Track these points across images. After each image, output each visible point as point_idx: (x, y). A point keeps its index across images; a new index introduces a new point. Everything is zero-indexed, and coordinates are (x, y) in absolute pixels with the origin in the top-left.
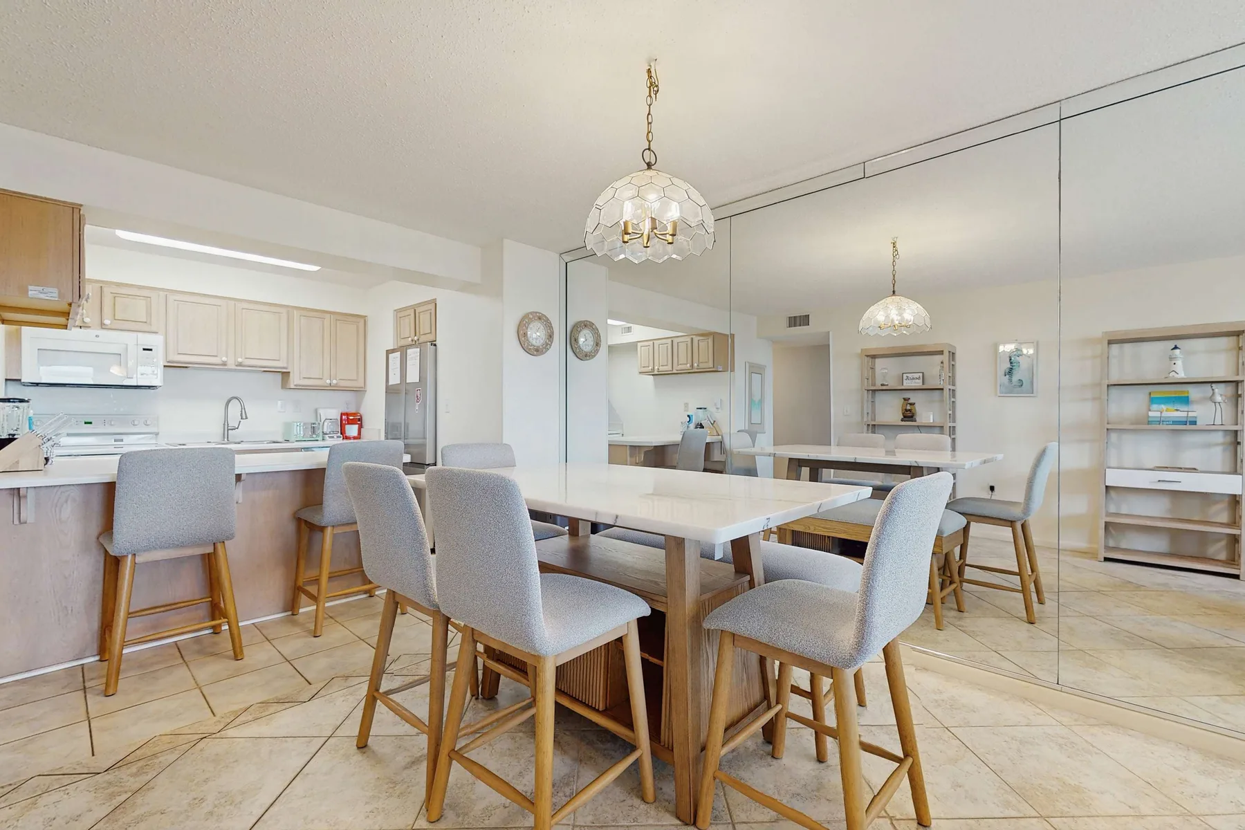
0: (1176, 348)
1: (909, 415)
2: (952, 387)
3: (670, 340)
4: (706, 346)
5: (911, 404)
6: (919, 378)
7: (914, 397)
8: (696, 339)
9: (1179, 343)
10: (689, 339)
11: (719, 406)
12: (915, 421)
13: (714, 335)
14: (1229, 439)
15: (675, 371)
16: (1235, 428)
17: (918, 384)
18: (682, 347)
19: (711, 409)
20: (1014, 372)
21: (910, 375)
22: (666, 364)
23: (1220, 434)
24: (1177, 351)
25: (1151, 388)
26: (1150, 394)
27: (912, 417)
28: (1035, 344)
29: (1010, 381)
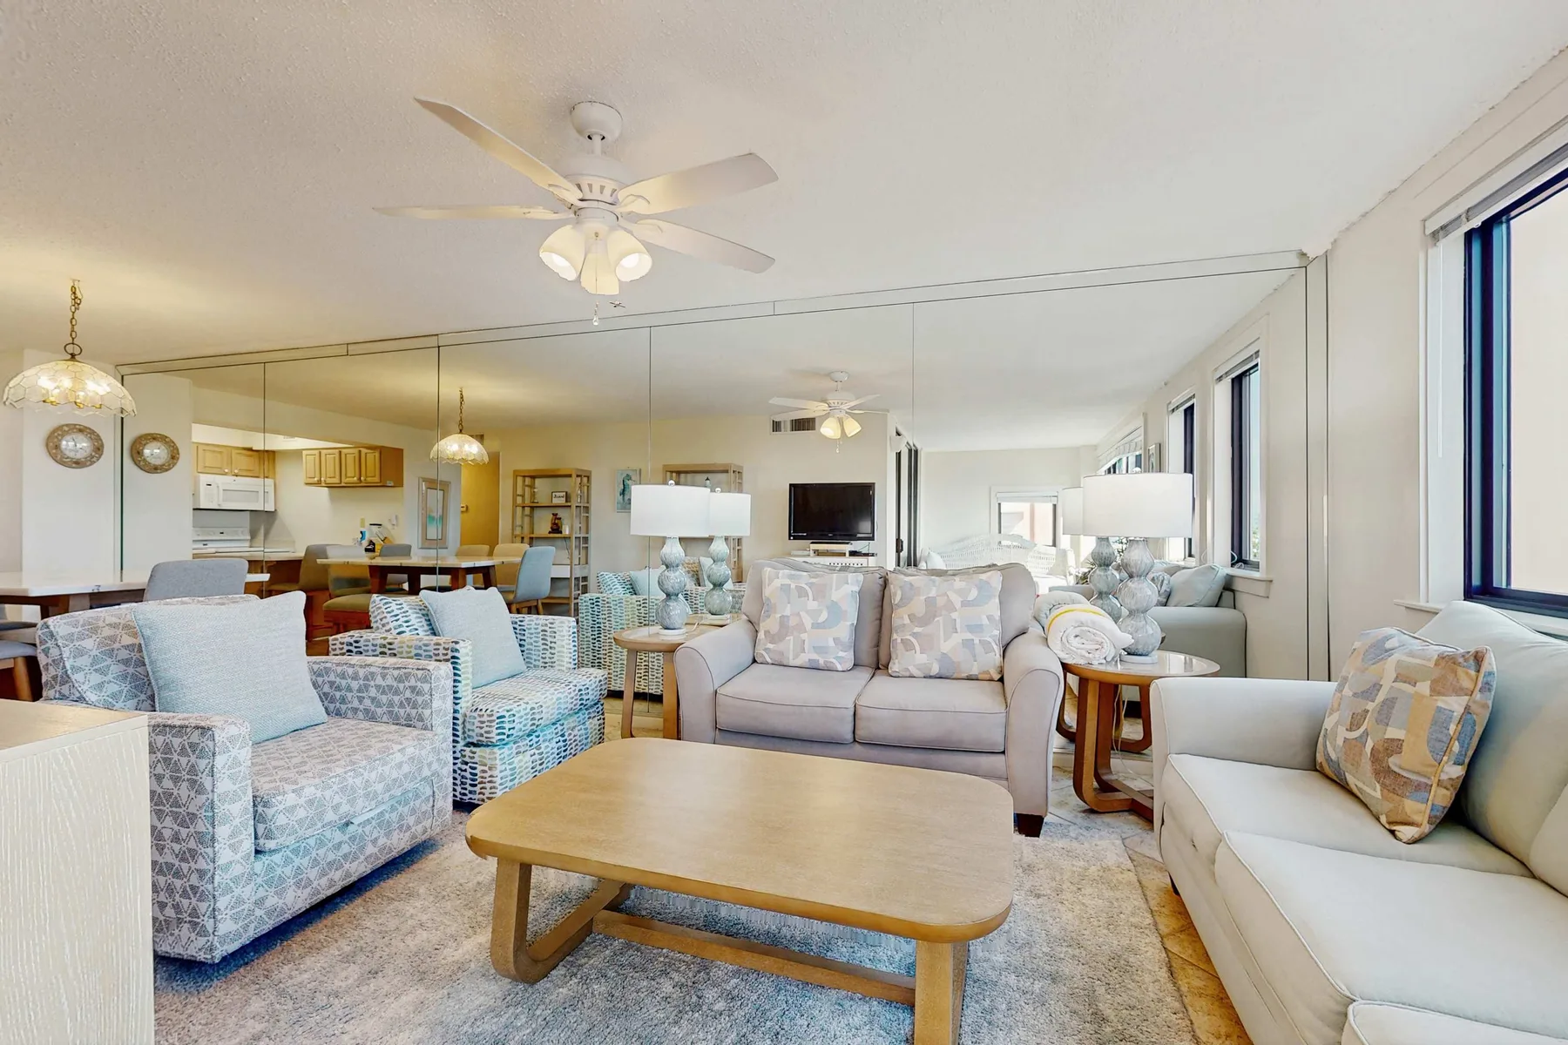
0: (708, 479)
1: (556, 529)
2: (586, 505)
3: (317, 452)
4: (372, 459)
8: (364, 451)
9: (710, 476)
10: (356, 451)
11: (394, 523)
12: (561, 532)
13: (382, 450)
15: (343, 485)
18: (350, 460)
19: (385, 523)
22: (332, 475)
28: (638, 472)
29: (623, 499)
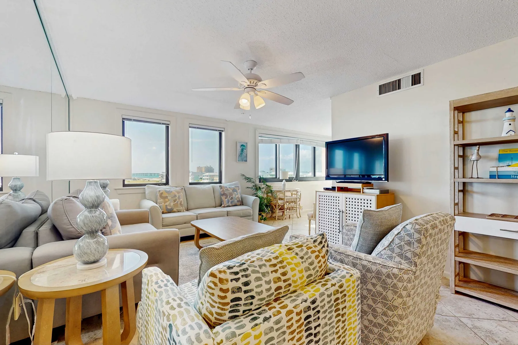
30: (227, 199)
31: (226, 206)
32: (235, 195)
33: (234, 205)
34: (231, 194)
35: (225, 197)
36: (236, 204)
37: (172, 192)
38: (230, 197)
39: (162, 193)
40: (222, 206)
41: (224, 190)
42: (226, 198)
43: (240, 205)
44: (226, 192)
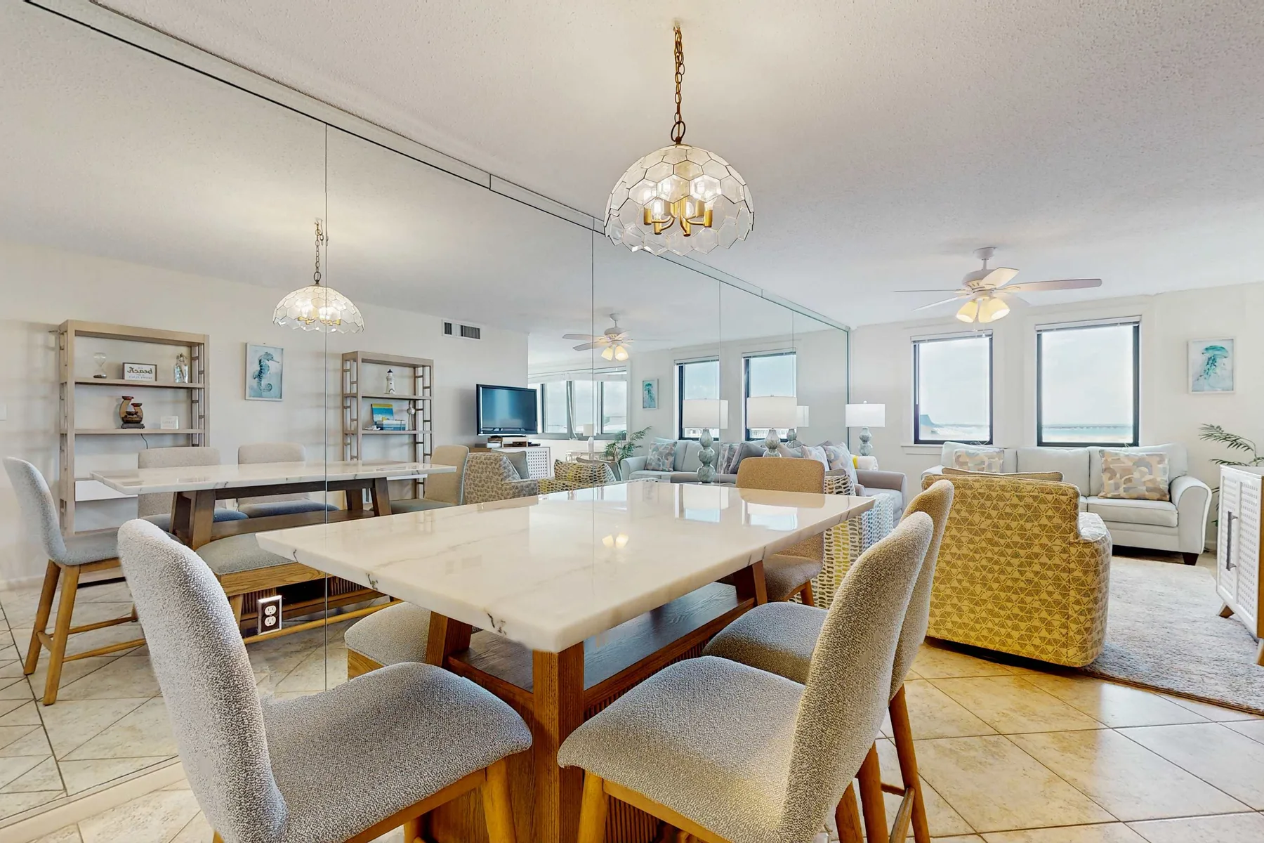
5: (135, 405)
6: (150, 372)
7: (138, 396)
14: (411, 440)
16: (414, 432)
17: (149, 379)
20: (264, 375)
21: (136, 367)
23: (407, 436)
24: (391, 373)
25: (373, 401)
26: (372, 405)
27: (139, 422)
29: (260, 384)
30: (1112, 482)
31: (1109, 496)
32: (1143, 474)
33: (1136, 496)
34: (1127, 471)
35: (1109, 475)
36: (1145, 495)
37: (978, 454)
38: (1121, 478)
39: (959, 456)
40: (1101, 494)
41: (1109, 459)
42: (1110, 479)
43: (1158, 500)
44: (1111, 466)
